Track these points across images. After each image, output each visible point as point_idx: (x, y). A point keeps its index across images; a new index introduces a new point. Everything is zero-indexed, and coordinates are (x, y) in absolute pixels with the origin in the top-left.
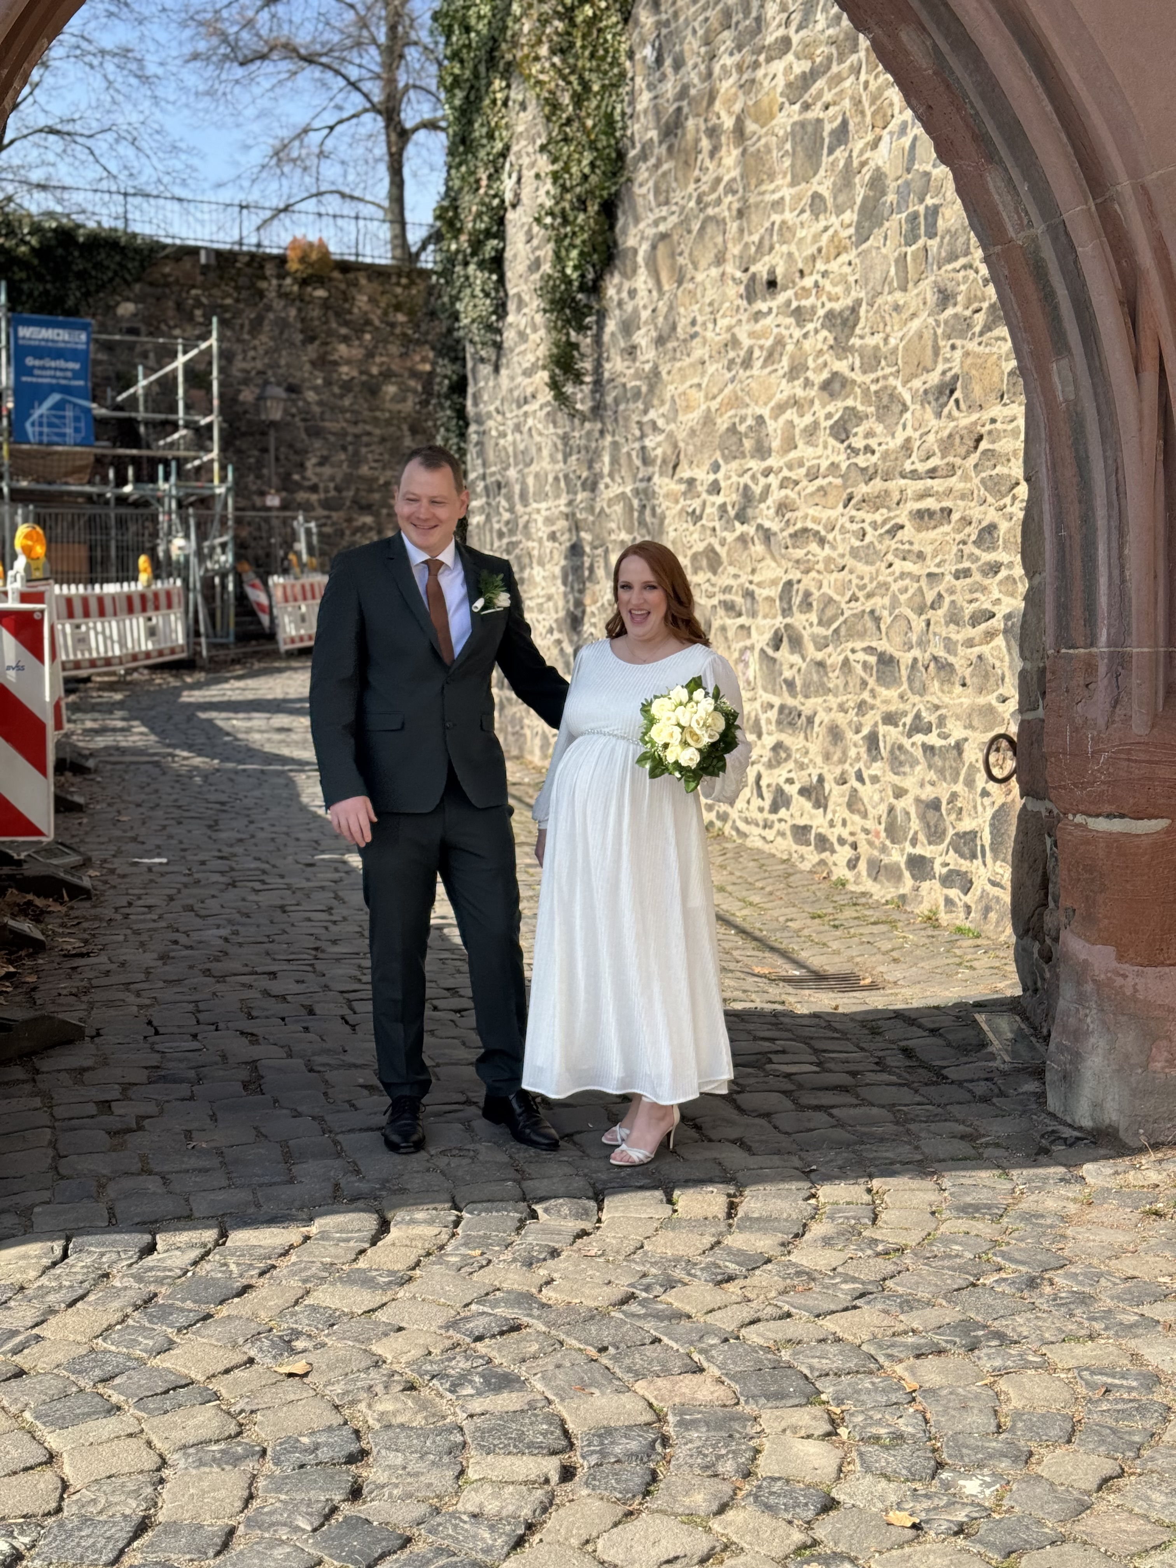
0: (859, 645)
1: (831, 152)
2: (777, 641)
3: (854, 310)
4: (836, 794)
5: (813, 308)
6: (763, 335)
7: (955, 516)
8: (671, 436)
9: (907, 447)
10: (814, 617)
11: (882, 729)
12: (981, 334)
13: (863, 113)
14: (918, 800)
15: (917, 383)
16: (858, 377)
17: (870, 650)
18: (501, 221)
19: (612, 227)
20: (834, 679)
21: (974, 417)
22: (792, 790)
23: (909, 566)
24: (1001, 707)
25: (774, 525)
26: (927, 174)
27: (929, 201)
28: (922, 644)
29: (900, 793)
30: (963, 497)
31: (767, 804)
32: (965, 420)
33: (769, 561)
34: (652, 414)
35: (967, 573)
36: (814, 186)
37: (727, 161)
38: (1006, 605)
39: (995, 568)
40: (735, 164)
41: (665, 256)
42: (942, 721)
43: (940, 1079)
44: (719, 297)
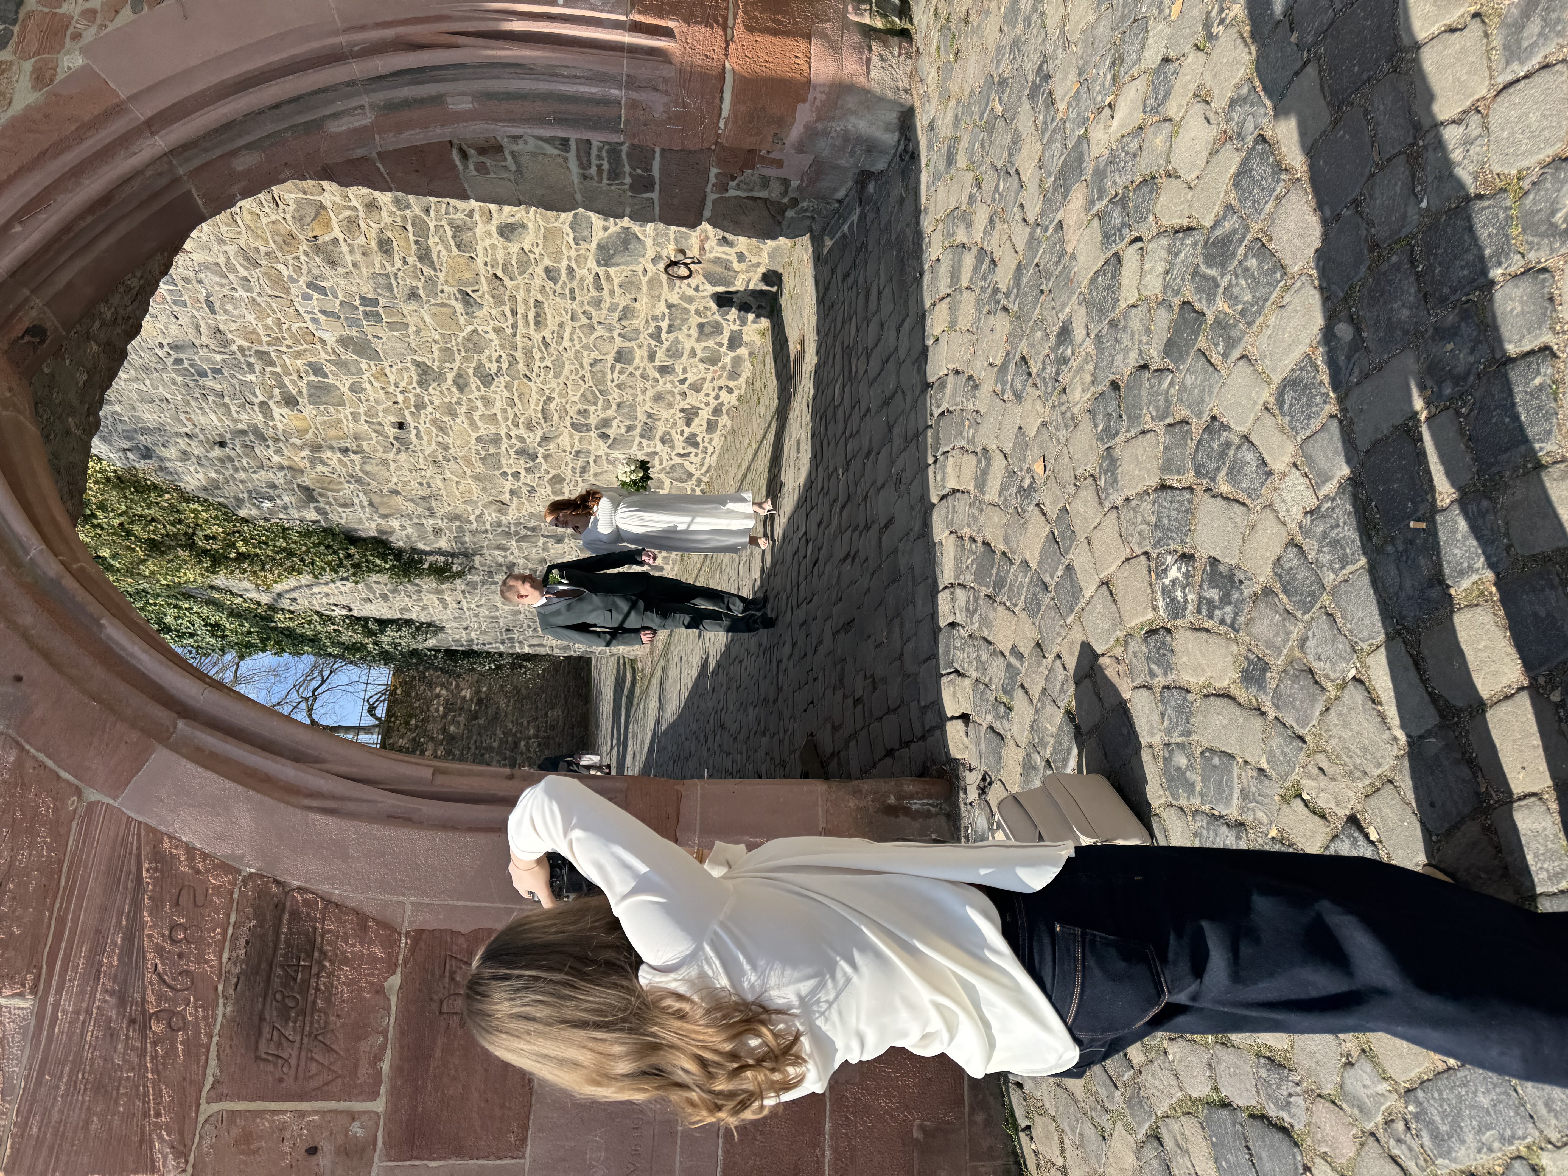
0: (609, 376)
1: (326, 376)
2: (604, 437)
3: (417, 364)
4: (691, 400)
5: (416, 395)
6: (429, 434)
7: (540, 298)
8: (485, 506)
9: (498, 331)
10: (592, 409)
11: (657, 363)
12: (435, 270)
13: (305, 350)
14: (698, 340)
15: (462, 320)
16: (456, 365)
17: (613, 368)
18: (358, 619)
19: (364, 540)
20: (627, 396)
21: (483, 279)
22: (687, 430)
23: (566, 335)
25: (539, 434)
26: (342, 303)
27: (357, 303)
28: (610, 329)
29: (693, 353)
30: (529, 291)
31: (694, 451)
32: (484, 287)
33: (559, 439)
34: (472, 518)
35: (572, 291)
36: (345, 390)
37: (329, 454)
38: (592, 263)
39: (570, 270)
40: (331, 448)
41: (382, 504)
42: (655, 318)
43: (864, 245)
44: (407, 466)
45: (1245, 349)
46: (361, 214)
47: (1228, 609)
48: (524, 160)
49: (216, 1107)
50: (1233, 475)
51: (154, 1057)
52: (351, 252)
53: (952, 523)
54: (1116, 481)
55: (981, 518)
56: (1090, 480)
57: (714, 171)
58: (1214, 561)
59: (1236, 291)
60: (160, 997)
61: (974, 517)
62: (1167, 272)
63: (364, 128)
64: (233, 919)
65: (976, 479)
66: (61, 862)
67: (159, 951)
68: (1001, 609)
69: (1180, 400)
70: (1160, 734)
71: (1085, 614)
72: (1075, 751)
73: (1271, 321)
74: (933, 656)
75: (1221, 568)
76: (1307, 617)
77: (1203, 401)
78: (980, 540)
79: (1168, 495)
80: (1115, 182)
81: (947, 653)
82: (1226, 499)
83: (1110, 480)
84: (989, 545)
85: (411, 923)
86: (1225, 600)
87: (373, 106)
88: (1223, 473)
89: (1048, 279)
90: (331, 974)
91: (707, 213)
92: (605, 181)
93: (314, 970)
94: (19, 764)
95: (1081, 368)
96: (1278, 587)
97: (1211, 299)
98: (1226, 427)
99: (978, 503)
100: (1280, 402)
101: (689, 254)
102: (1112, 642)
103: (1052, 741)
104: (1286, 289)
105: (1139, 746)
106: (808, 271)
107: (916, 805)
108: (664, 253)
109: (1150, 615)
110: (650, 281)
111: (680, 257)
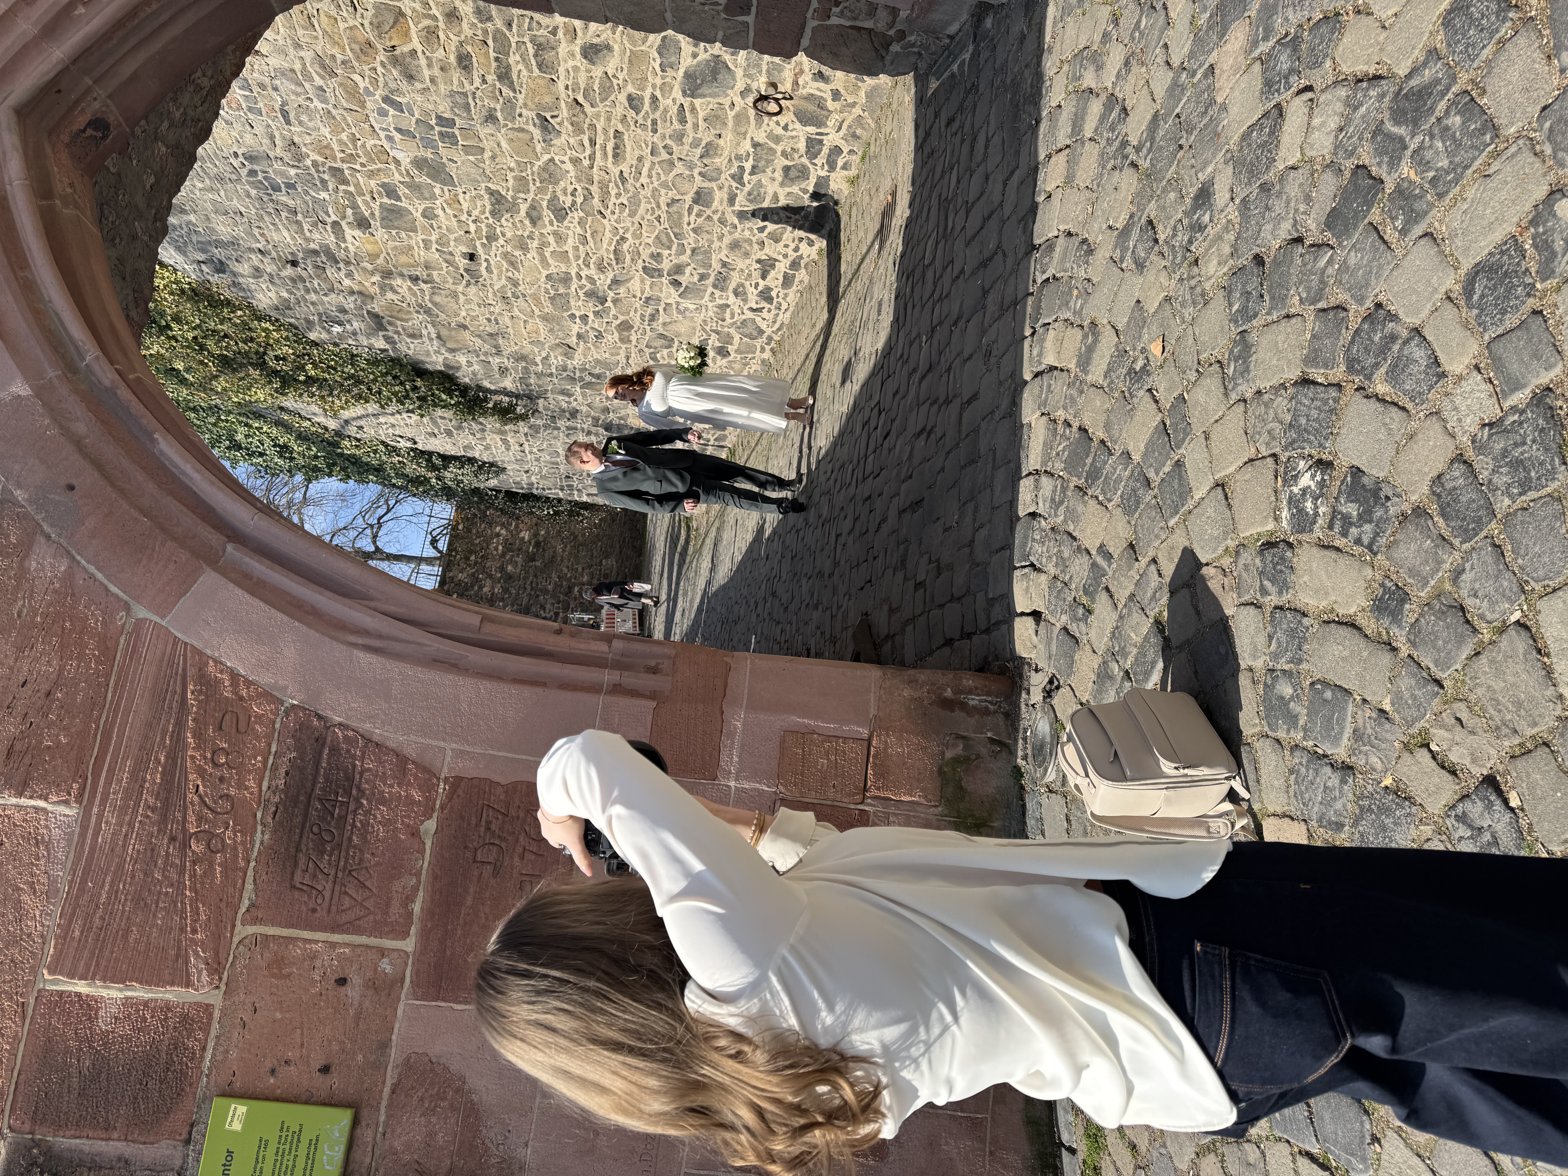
0: (686, 218)
1: (398, 199)
2: (676, 284)
3: (491, 193)
4: (770, 250)
5: (488, 226)
6: (499, 268)
7: (620, 128)
8: (552, 348)
9: (575, 161)
10: (666, 253)
11: (737, 208)
12: (515, 91)
13: (379, 170)
14: (782, 184)
15: (539, 148)
16: (530, 197)
17: (690, 213)
18: (422, 452)
19: (431, 373)
20: (703, 242)
21: (563, 104)
22: (762, 283)
23: (645, 170)
24: (737, 108)
25: (610, 275)
26: (417, 121)
27: (433, 122)
28: (691, 166)
30: (609, 119)
31: (767, 306)
32: (564, 112)
33: (629, 285)
34: (538, 359)
35: (654, 122)
36: (418, 215)
37: (399, 281)
38: (677, 93)
39: (654, 99)
40: (402, 275)
41: (450, 337)
42: (739, 158)
43: (975, 87)
44: (476, 300)
45: (1430, 225)
46: (441, 24)
47: (1367, 527)
49: (251, 930)
50: (1393, 376)
51: (193, 875)
52: (429, 66)
53: (1045, 404)
54: (1247, 370)
55: (1080, 400)
56: (1216, 367)
58: (1357, 472)
59: (1428, 155)
60: (200, 819)
61: (1073, 400)
62: (1341, 130)
64: (273, 749)
65: (1080, 356)
66: (108, 676)
67: (201, 772)
68: (1092, 503)
69: (1339, 282)
70: (1264, 658)
71: (1192, 517)
72: (1161, 664)
73: (1470, 193)
74: (1008, 546)
75: (1365, 480)
76: (1466, 546)
77: (1368, 284)
78: (1076, 425)
79: (1310, 391)
80: (1287, 19)
81: (1024, 544)
82: (1381, 400)
83: (1241, 369)
84: (1086, 431)
85: (450, 770)
86: (1365, 517)
88: (1383, 370)
89: (1189, 132)
90: (368, 812)
91: (806, 40)
93: (352, 807)
94: (69, 576)
95: (1219, 238)
96: (1434, 509)
97: (1394, 164)
98: (1393, 317)
99: (1078, 384)
100: (1468, 291)
101: (781, 88)
102: (1220, 551)
103: (1135, 651)
104: (1496, 155)
105: (1237, 668)
106: (908, 114)
107: (974, 701)
108: (754, 86)
109: (1270, 526)
110: (737, 116)
111: (771, 91)
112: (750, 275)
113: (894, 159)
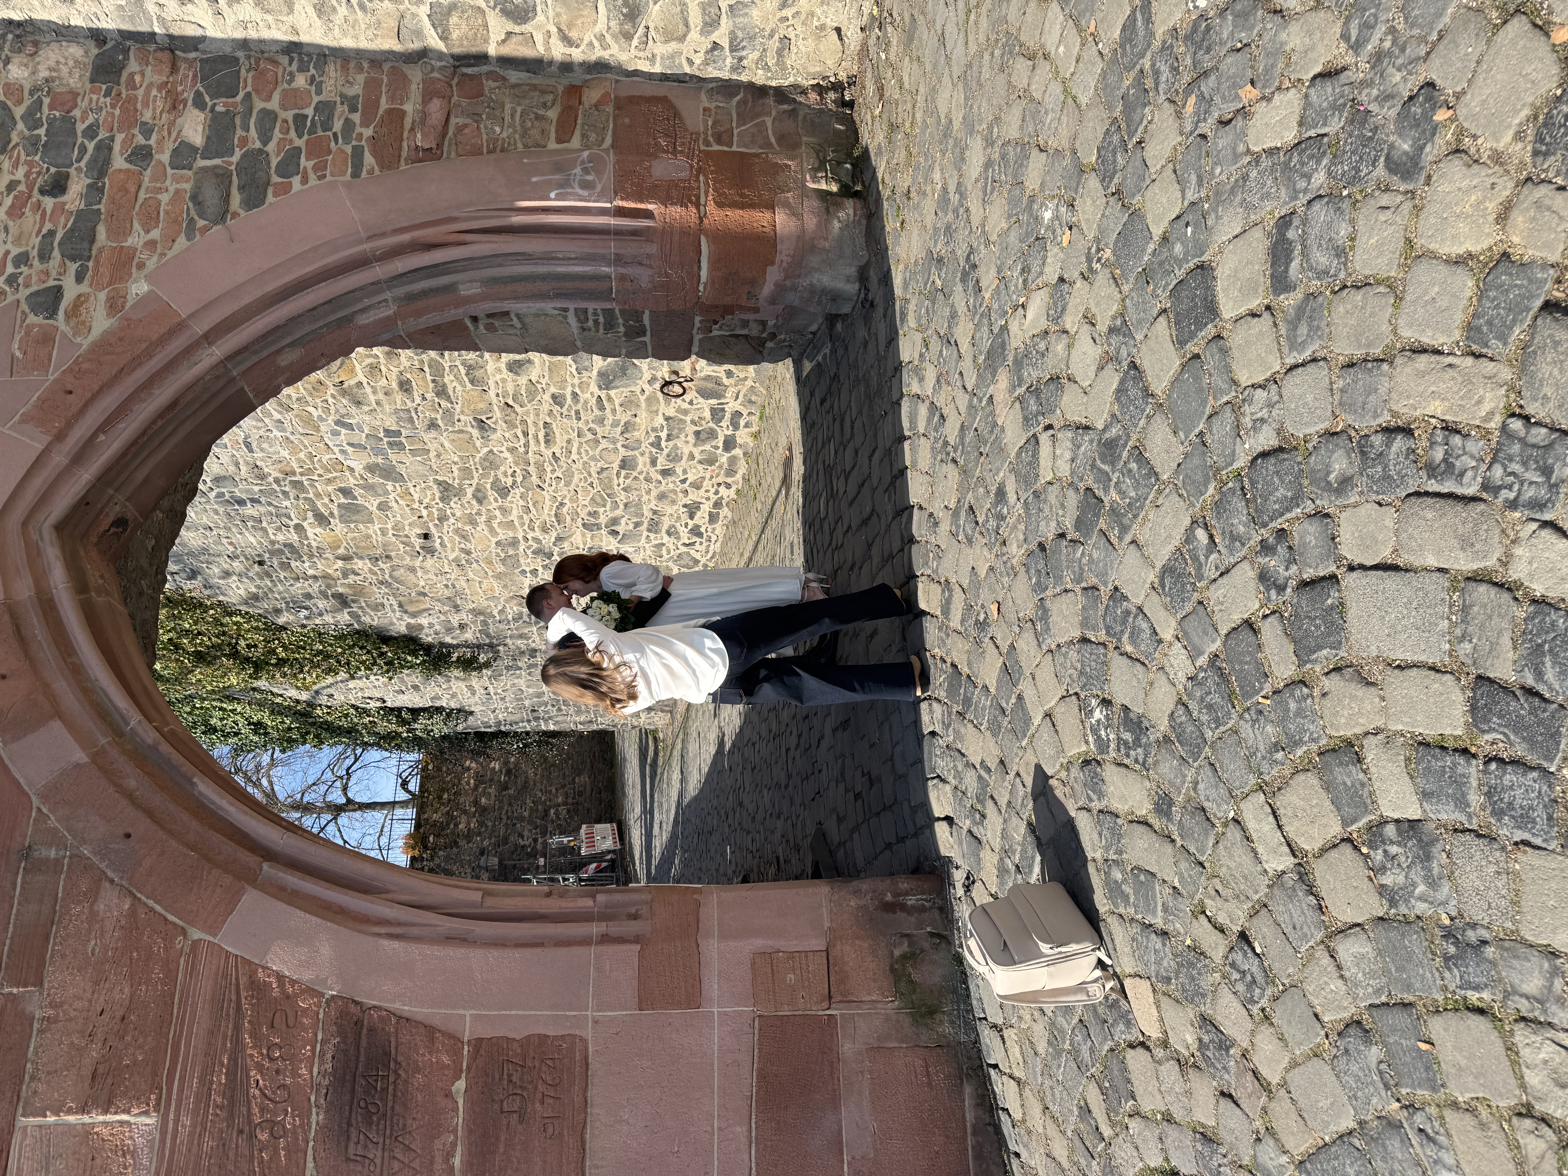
0: (616, 482)
1: (355, 498)
2: (614, 533)
3: (439, 483)
4: (694, 496)
5: (439, 510)
6: (452, 542)
7: (548, 420)
8: (506, 601)
9: (512, 450)
10: (601, 510)
11: (659, 467)
12: (452, 403)
13: (336, 478)
14: (695, 445)
15: (478, 444)
16: (475, 482)
17: (618, 477)
18: (392, 709)
19: (396, 638)
20: (633, 497)
21: (495, 408)
22: (691, 523)
23: (574, 450)
24: (647, 393)
25: (554, 534)
26: (367, 436)
27: (382, 435)
28: (614, 442)
29: (692, 457)
30: (538, 415)
31: (698, 540)
32: (498, 414)
33: (572, 539)
34: (495, 613)
35: (577, 413)
36: (374, 509)
37: (360, 565)
38: (594, 388)
39: (575, 395)
40: (362, 560)
41: (411, 605)
42: (654, 430)
43: (836, 376)
44: (433, 570)
45: (1134, 535)
46: (382, 360)
47: (1140, 750)
48: (527, 320)
50: (1133, 639)
52: (374, 392)
54: (1048, 629)
55: (951, 642)
56: (1030, 624)
57: (698, 319)
58: (1126, 709)
59: (1124, 487)
60: (262, 1110)
61: (945, 641)
62: (1073, 460)
63: (388, 318)
65: (944, 607)
66: (172, 995)
67: (260, 1068)
68: (970, 726)
69: (1090, 570)
70: (1100, 851)
71: (1035, 739)
72: (1038, 858)
73: (1151, 517)
74: (920, 761)
75: (1132, 715)
76: (1196, 764)
77: (1107, 573)
78: (951, 661)
79: (1088, 647)
80: (1029, 375)
81: (930, 759)
82: (1130, 657)
83: (1044, 627)
84: (958, 667)
85: (472, 1033)
86: (1137, 743)
87: (395, 299)
88: (1127, 635)
90: (406, 1082)
91: (695, 348)
92: (601, 331)
93: (392, 1079)
95: (1015, 527)
96: (1173, 737)
97: (1106, 490)
98: (1125, 598)
100: (1163, 584)
101: (681, 374)
102: (1058, 767)
103: (1019, 848)
104: (1160, 492)
105: (1085, 860)
106: (791, 387)
107: (911, 901)
108: (659, 375)
109: (1084, 748)
110: (648, 399)
111: (674, 377)
112: (679, 518)
113: (785, 420)
